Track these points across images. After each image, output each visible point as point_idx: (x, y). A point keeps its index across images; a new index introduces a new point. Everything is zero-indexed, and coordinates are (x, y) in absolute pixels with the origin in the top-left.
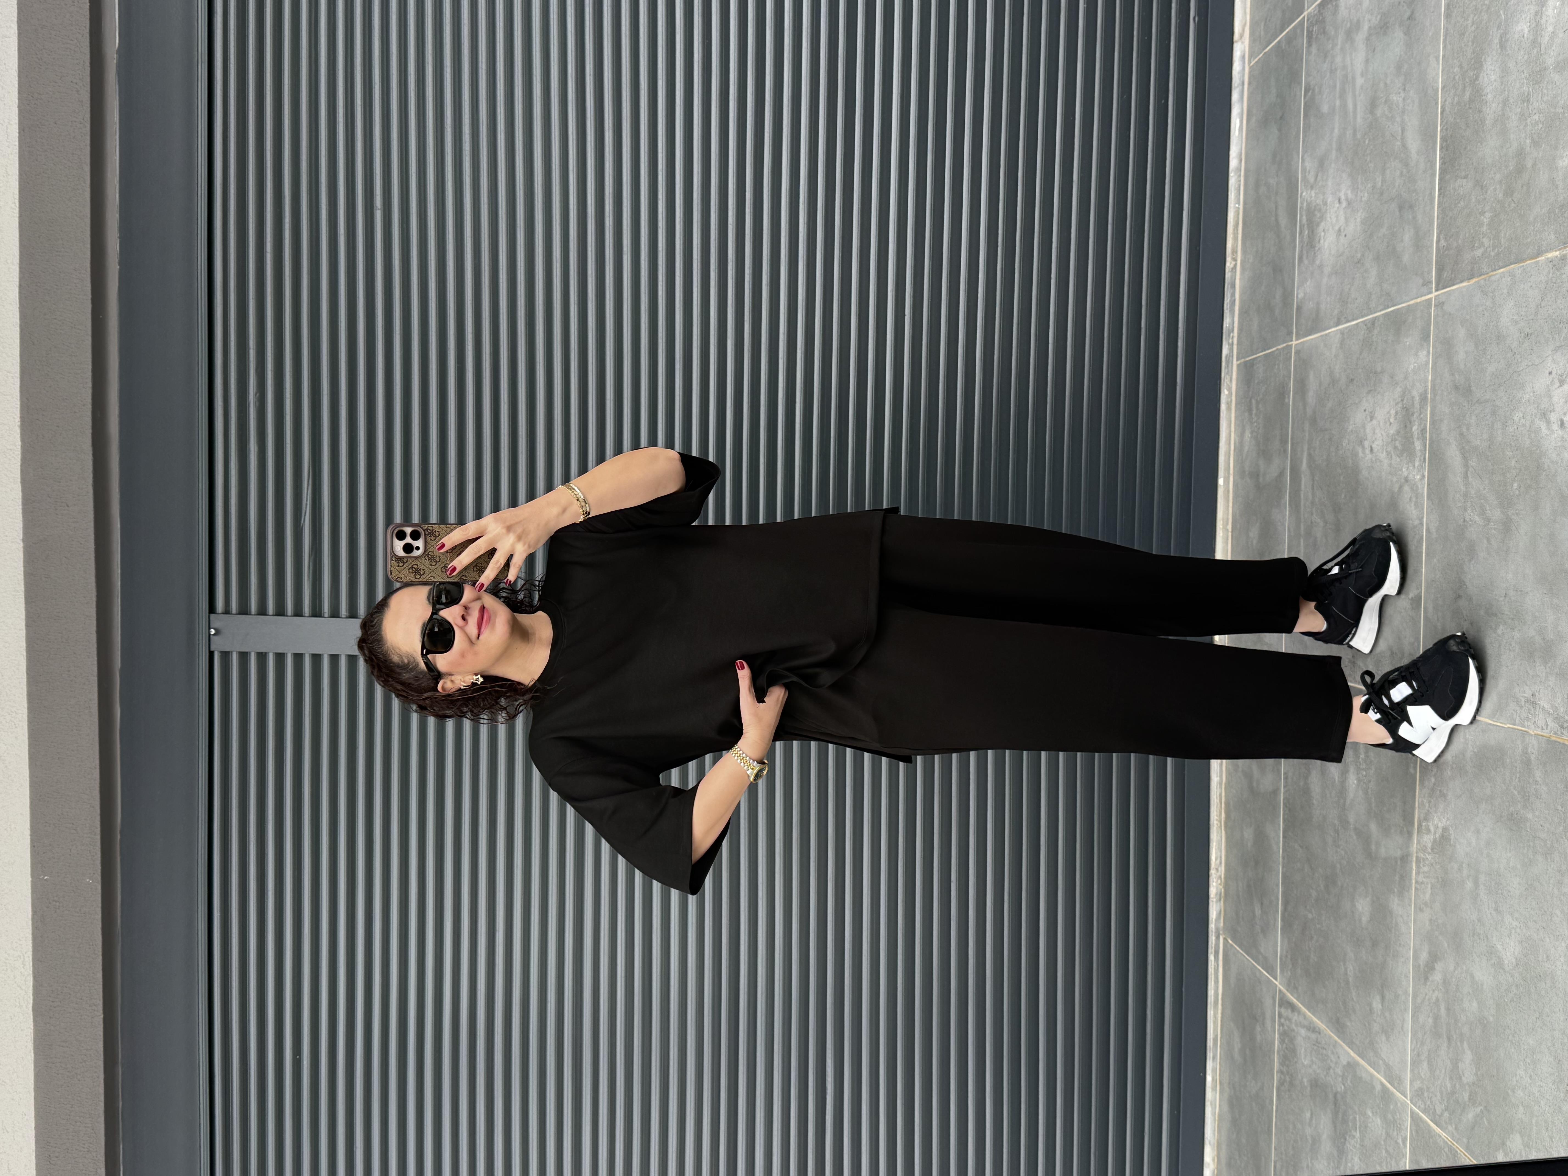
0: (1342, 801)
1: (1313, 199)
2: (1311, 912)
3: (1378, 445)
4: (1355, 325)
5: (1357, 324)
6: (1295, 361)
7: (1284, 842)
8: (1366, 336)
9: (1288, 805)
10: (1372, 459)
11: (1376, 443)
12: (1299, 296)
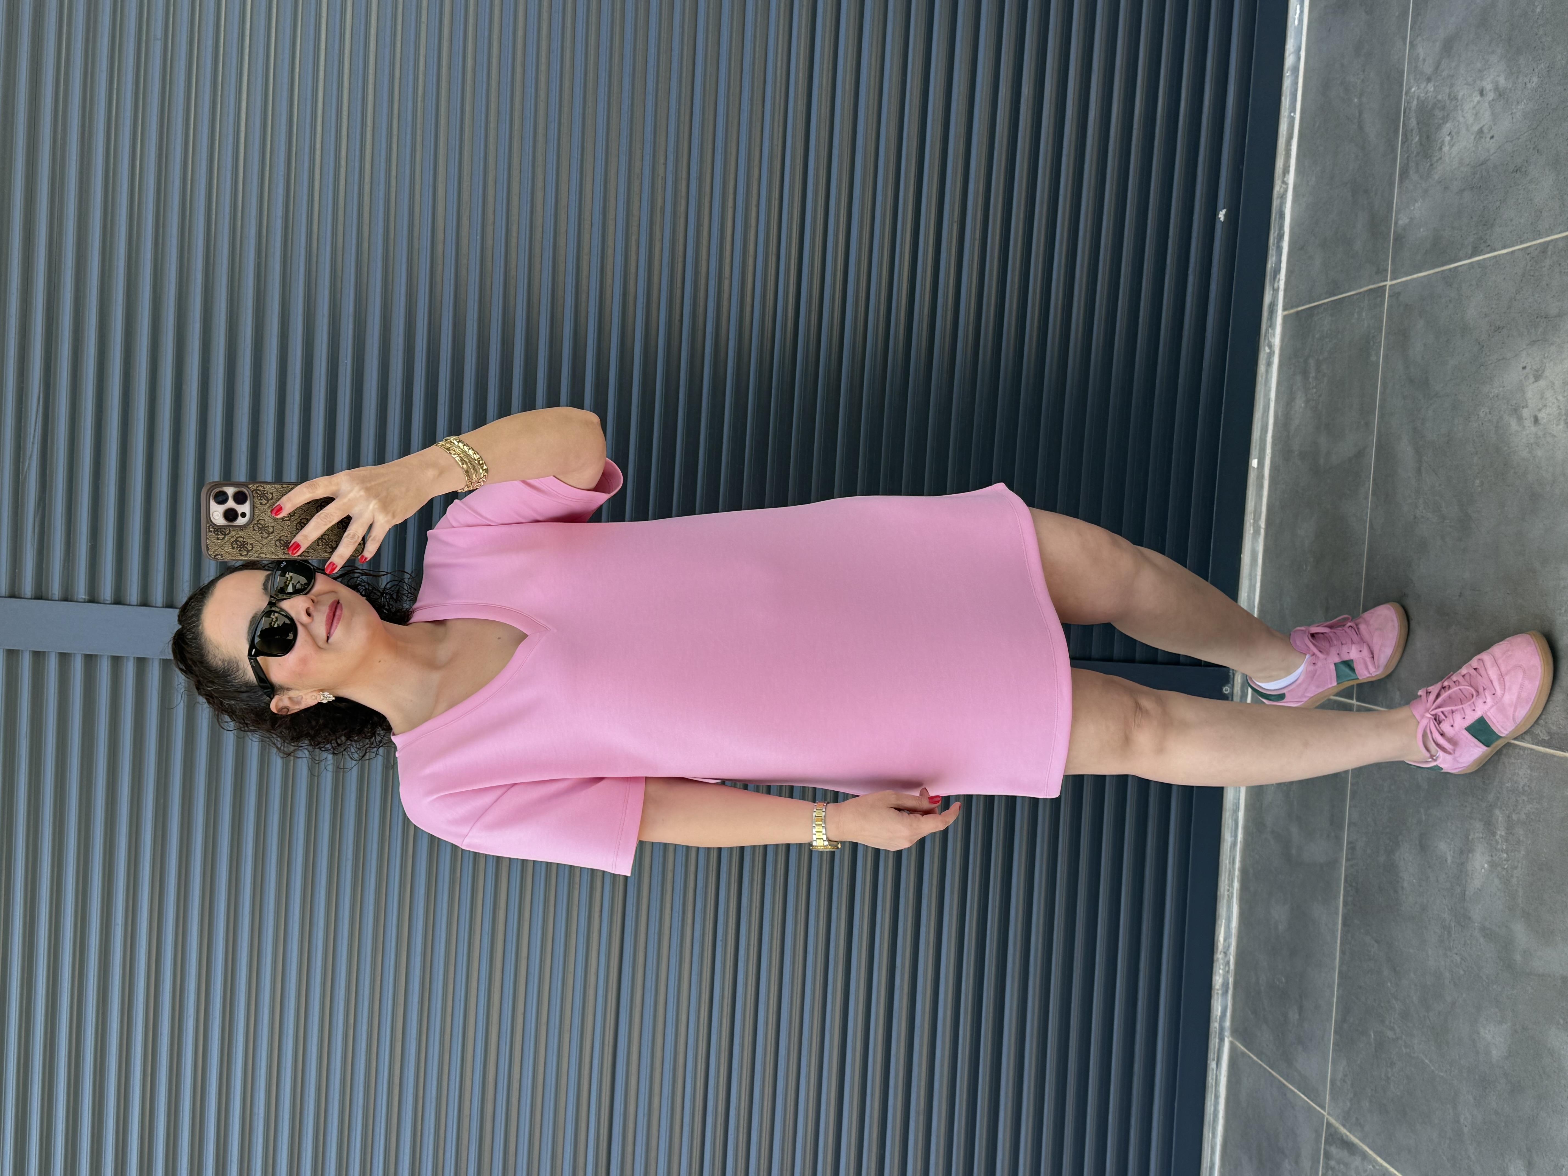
0: (1458, 890)
1: (1430, 94)
2: (1392, 1029)
3: (1549, 414)
4: (1506, 254)
5: (1512, 252)
6: (1390, 307)
7: (1342, 929)
8: (1528, 268)
9: (1354, 884)
10: (1537, 434)
11: (1548, 410)
12: (1400, 222)
